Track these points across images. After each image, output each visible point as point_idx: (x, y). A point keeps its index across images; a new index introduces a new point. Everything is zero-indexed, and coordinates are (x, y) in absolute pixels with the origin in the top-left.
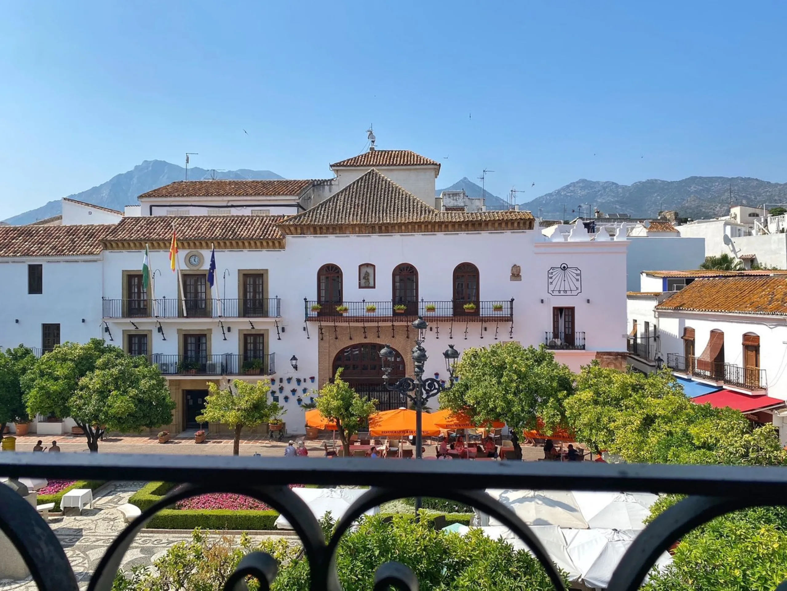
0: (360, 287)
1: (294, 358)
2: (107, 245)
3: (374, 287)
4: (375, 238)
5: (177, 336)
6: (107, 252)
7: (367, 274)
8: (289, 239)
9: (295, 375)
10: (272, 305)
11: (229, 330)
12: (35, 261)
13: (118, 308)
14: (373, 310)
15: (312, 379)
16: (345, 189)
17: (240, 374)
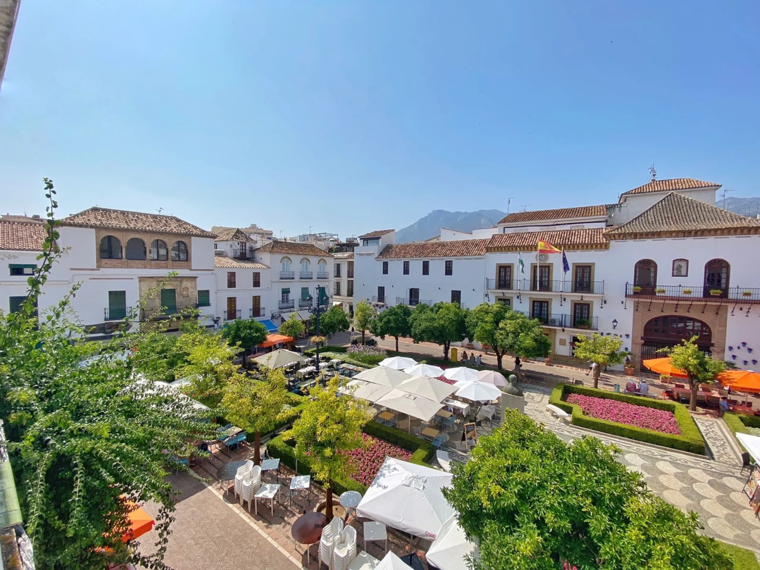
0: (673, 276)
1: (615, 321)
2: (489, 250)
3: (687, 276)
4: (690, 240)
5: (529, 301)
6: (488, 254)
7: (680, 267)
8: (613, 243)
9: (613, 332)
10: (596, 286)
11: (565, 300)
12: (449, 259)
13: (493, 283)
14: (690, 292)
15: (627, 336)
16: (653, 208)
17: (571, 327)
